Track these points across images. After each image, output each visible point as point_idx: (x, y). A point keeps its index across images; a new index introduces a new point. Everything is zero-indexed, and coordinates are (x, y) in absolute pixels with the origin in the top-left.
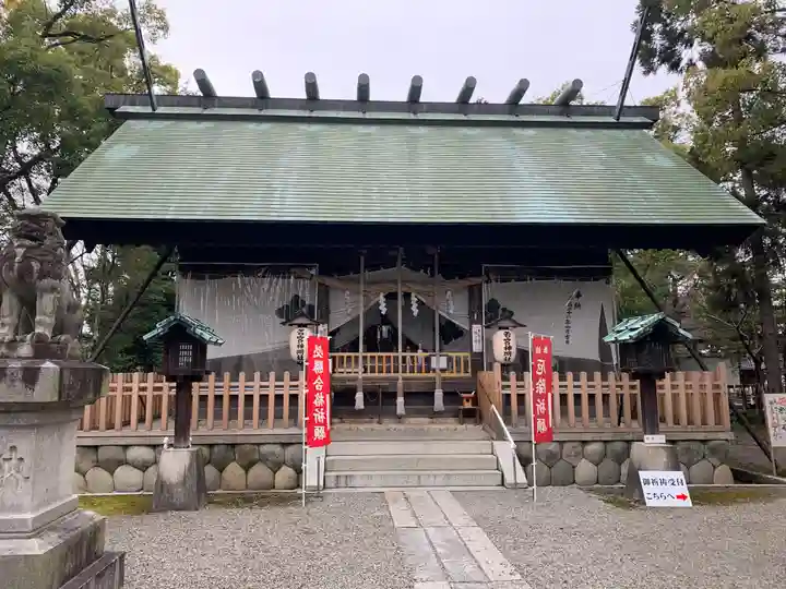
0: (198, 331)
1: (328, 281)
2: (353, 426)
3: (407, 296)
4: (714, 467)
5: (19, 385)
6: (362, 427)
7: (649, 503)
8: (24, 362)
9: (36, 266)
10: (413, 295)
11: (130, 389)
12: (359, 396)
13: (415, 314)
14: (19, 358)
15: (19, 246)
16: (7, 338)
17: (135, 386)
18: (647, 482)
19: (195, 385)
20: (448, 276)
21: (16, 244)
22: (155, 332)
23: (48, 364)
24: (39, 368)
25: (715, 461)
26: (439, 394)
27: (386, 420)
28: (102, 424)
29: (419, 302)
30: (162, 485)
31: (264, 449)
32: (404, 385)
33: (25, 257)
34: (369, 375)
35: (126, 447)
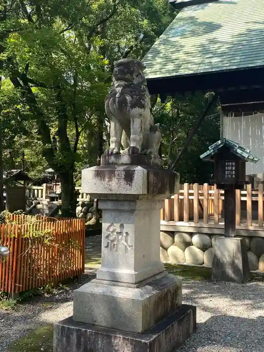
0: (239, 151)
5: (123, 182)
8: (125, 167)
9: (128, 98)
14: (123, 164)
15: (118, 86)
16: (115, 150)
19: (238, 192)
21: (116, 85)
22: (208, 152)
23: (139, 168)
24: (134, 170)
30: (217, 262)
33: (122, 93)
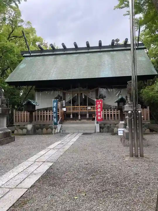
1: (65, 91)
2: (70, 122)
3: (82, 94)
4: (146, 130)
6: (71, 122)
7: (119, 135)
10: (83, 93)
11: (25, 114)
12: (71, 115)
13: (83, 98)
17: (23, 114)
18: (119, 131)
20: (91, 89)
25: (146, 128)
26: (88, 115)
27: (77, 120)
28: (20, 121)
29: (84, 95)
31: (50, 125)
32: (80, 113)
34: (74, 111)
35: (25, 125)
